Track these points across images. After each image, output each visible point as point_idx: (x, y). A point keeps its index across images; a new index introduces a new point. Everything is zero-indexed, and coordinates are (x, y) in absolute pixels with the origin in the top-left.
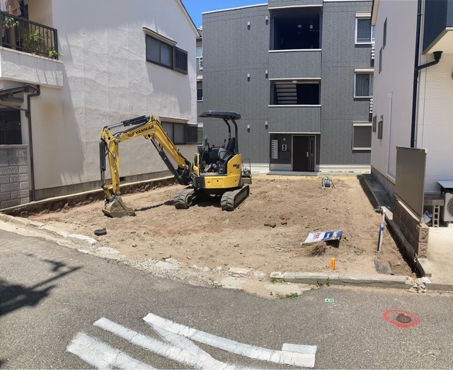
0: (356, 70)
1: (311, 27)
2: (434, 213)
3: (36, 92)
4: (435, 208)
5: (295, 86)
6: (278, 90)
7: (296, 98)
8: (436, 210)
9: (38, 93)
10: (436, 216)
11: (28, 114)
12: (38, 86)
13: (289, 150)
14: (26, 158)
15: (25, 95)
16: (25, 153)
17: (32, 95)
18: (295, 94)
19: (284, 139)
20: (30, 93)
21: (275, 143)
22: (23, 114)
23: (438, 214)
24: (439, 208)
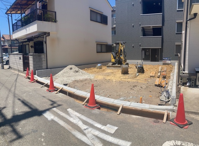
0: (177, 21)
1: (159, 4)
2: (192, 81)
3: (48, 35)
4: (192, 79)
5: (152, 29)
6: (145, 31)
7: (153, 34)
8: (193, 80)
9: (49, 35)
10: (193, 83)
11: (46, 42)
12: (49, 33)
13: (149, 54)
14: (45, 58)
15: (45, 36)
16: (45, 56)
17: (47, 36)
18: (152, 32)
19: (147, 50)
20: (46, 35)
21: (143, 52)
22: (44, 42)
23: (194, 82)
24: (194, 79)
